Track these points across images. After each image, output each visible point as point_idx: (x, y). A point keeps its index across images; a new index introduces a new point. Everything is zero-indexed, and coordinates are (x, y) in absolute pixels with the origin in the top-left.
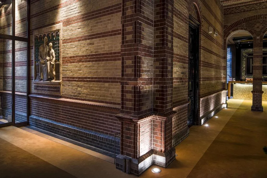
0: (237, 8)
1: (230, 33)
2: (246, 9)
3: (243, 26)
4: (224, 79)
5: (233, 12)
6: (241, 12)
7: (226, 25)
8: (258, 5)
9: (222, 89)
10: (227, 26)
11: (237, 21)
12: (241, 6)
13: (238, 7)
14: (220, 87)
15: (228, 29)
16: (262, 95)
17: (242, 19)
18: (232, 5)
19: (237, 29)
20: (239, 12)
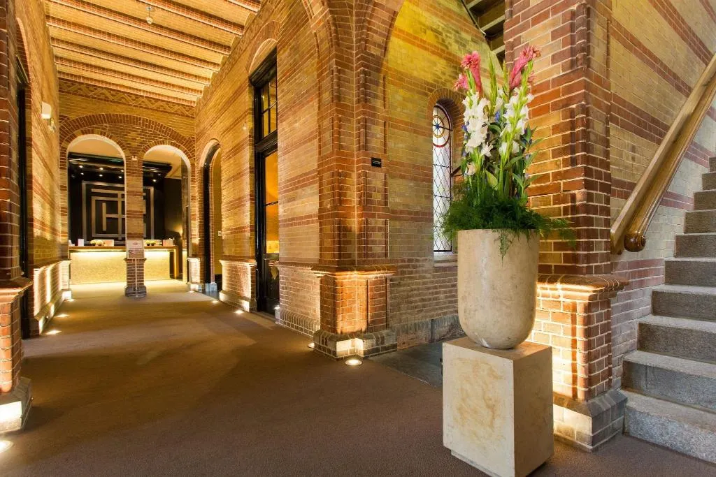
0: (91, 88)
1: (76, 137)
2: (111, 98)
3: (104, 129)
4: (62, 236)
5: (81, 93)
6: (99, 99)
7: (66, 117)
8: (133, 97)
9: (59, 257)
10: (68, 119)
11: (91, 114)
12: (100, 87)
13: (94, 86)
14: (57, 253)
15: (70, 125)
16: (143, 264)
17: (103, 115)
18: (79, 77)
19: (92, 132)
20: (95, 98)
